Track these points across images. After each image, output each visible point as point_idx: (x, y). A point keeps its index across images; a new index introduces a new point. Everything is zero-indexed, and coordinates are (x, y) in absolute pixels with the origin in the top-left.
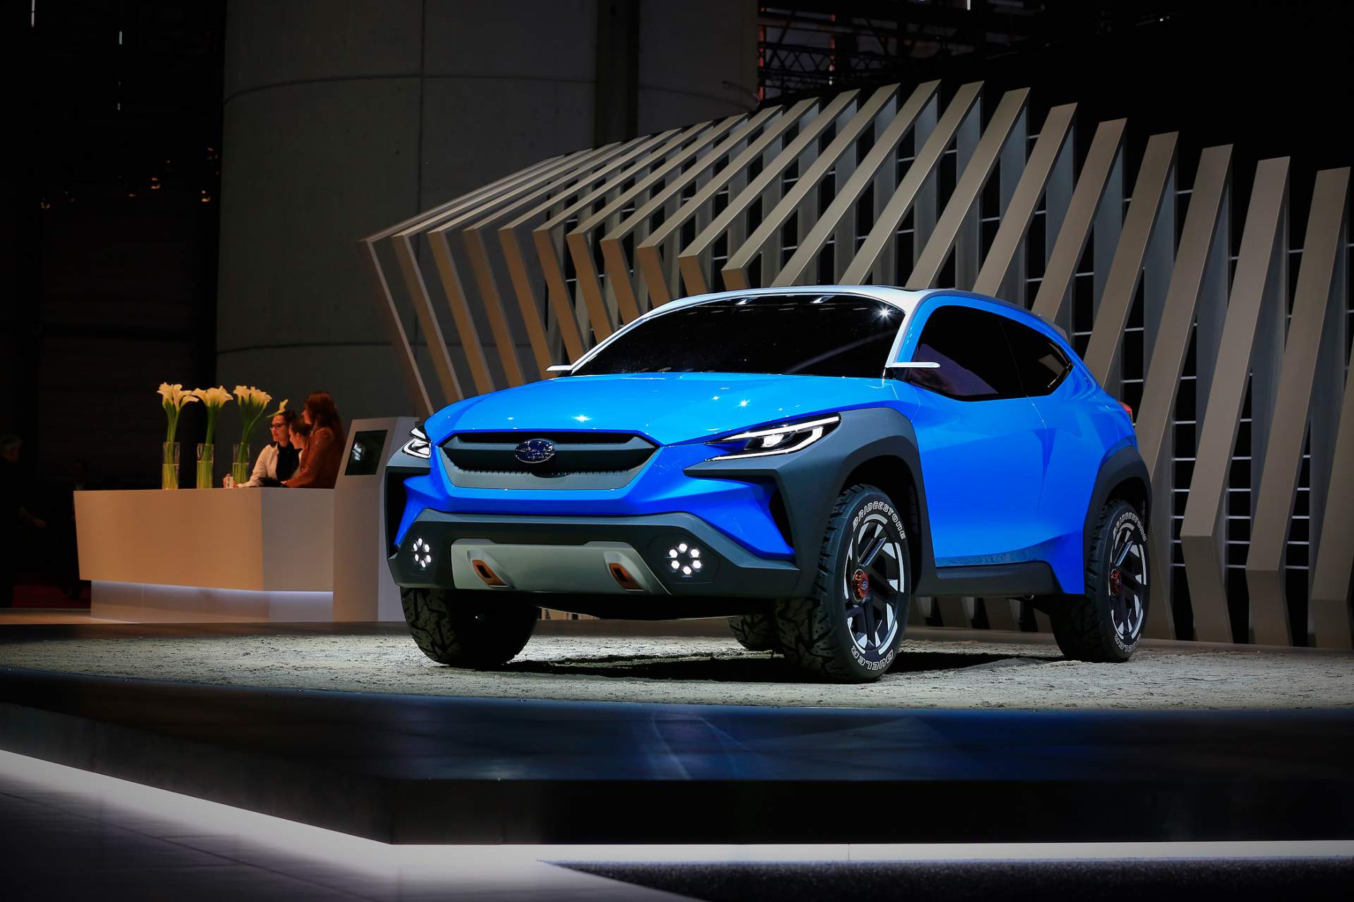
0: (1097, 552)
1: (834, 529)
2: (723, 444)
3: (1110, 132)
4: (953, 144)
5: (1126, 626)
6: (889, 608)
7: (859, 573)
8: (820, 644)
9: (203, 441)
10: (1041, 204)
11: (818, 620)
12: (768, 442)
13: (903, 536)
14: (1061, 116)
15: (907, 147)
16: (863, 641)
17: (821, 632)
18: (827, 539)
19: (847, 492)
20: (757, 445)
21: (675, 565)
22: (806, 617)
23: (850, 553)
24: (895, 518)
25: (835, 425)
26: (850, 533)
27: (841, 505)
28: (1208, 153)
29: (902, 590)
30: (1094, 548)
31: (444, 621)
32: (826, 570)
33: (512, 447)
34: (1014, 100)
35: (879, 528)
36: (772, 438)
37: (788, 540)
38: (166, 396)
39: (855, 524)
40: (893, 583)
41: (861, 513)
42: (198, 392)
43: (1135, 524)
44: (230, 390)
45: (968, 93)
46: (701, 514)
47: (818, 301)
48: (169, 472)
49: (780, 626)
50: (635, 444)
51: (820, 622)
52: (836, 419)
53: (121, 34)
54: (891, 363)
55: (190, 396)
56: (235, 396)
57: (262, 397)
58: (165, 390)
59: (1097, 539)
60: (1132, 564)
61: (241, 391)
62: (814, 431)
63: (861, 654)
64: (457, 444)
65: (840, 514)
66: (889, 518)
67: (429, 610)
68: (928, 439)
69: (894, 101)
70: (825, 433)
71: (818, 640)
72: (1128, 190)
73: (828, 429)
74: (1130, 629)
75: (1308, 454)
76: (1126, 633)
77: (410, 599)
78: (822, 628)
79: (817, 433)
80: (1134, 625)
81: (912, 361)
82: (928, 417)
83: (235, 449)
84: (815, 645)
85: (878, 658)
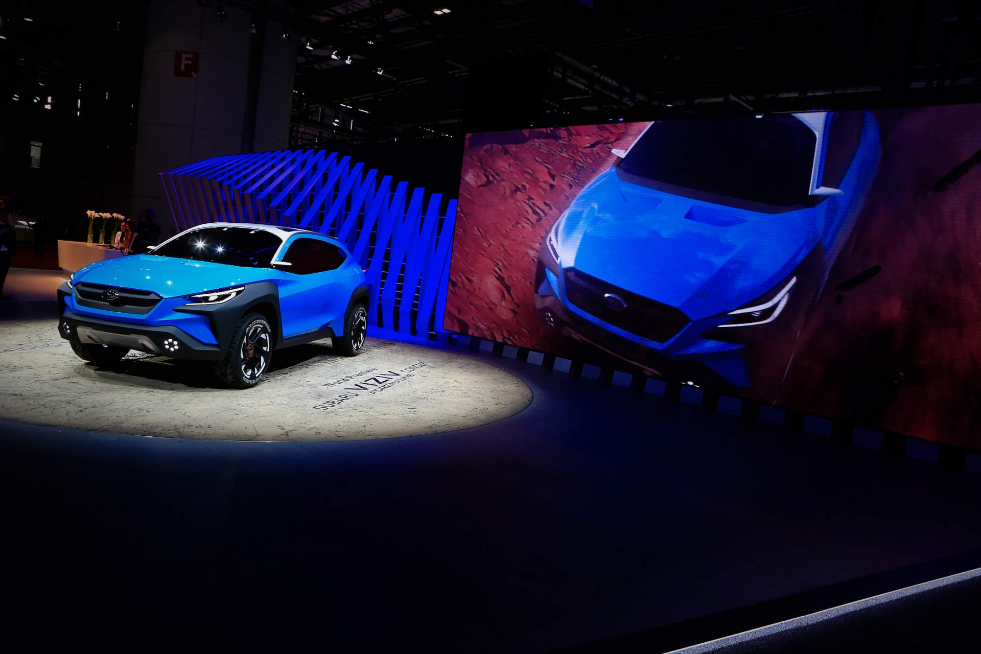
0: (349, 321)
1: (237, 333)
2: (191, 298)
3: (373, 172)
4: (328, 169)
5: (357, 344)
6: (262, 358)
7: (250, 346)
8: (229, 376)
9: (102, 229)
10: (351, 191)
12: (211, 299)
13: (270, 331)
14: (359, 166)
15: (315, 168)
16: (250, 372)
18: (234, 337)
19: (246, 317)
20: (206, 299)
21: (167, 347)
22: (224, 367)
23: (245, 341)
24: (267, 325)
25: (243, 290)
26: (244, 333)
27: (242, 322)
28: (400, 183)
29: (268, 350)
30: (348, 320)
32: (233, 349)
33: (101, 291)
34: (347, 159)
35: (259, 329)
36: (213, 296)
37: (217, 338)
38: (89, 214)
39: (247, 330)
40: (265, 348)
41: (250, 326)
42: (101, 214)
43: (363, 311)
44: (111, 214)
45: (334, 155)
46: (178, 327)
47: (252, 232)
48: (90, 237)
50: (152, 297)
51: (230, 368)
52: (243, 288)
53: (79, 100)
54: (273, 262)
55: (97, 215)
56: (113, 216)
57: (122, 217)
58: (89, 212)
59: (349, 317)
60: (361, 323)
61: (115, 215)
62: (232, 294)
63: (247, 378)
65: (241, 326)
66: (264, 325)
68: (284, 292)
69: (312, 154)
70: (236, 295)
71: (229, 375)
72: (376, 190)
73: (238, 293)
74: (359, 344)
75: (420, 286)
76: (357, 346)
78: (230, 371)
79: (233, 295)
80: (360, 344)
81: (283, 261)
82: (285, 283)
83: (112, 232)
85: (255, 378)
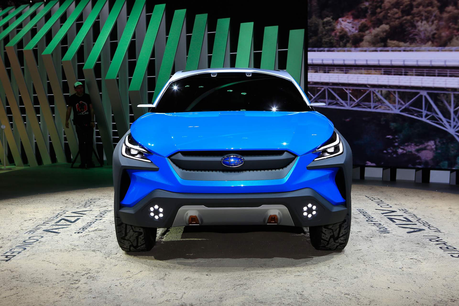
11: (344, 228)
12: (329, 151)
17: (344, 233)
21: (305, 214)
22: (339, 227)
31: (141, 236)
37: (343, 195)
49: (324, 232)
64: (180, 157)
67: (133, 231)
77: (123, 227)
78: (345, 232)
84: (339, 239)
